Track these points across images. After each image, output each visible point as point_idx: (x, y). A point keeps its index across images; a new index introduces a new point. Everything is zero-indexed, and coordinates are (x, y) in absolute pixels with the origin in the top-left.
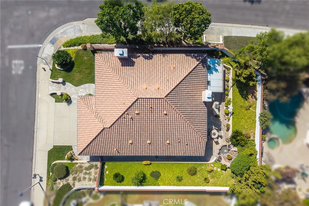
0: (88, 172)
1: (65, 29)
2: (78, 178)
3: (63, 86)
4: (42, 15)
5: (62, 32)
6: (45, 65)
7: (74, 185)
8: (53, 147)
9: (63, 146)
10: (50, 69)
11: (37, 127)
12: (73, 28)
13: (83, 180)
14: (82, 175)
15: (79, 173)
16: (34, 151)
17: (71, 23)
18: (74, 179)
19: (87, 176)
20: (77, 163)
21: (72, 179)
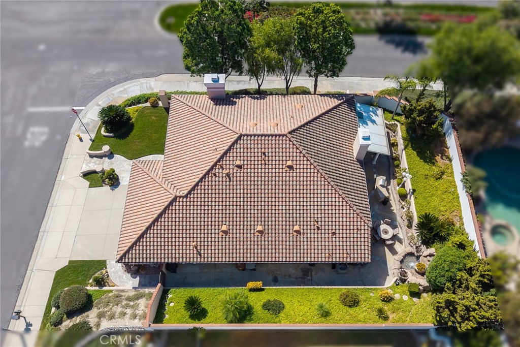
0: (132, 303)
1: (126, 87)
2: (109, 313)
3: (109, 160)
4: (94, 71)
5: (120, 91)
6: (84, 133)
7: (98, 325)
8: (67, 264)
9: (90, 261)
10: (91, 140)
11: (45, 229)
12: (139, 86)
13: (120, 318)
14: (118, 309)
15: (113, 306)
16: (28, 271)
17: (138, 80)
18: (101, 316)
19: (129, 311)
20: (111, 291)
21: (96, 315)
